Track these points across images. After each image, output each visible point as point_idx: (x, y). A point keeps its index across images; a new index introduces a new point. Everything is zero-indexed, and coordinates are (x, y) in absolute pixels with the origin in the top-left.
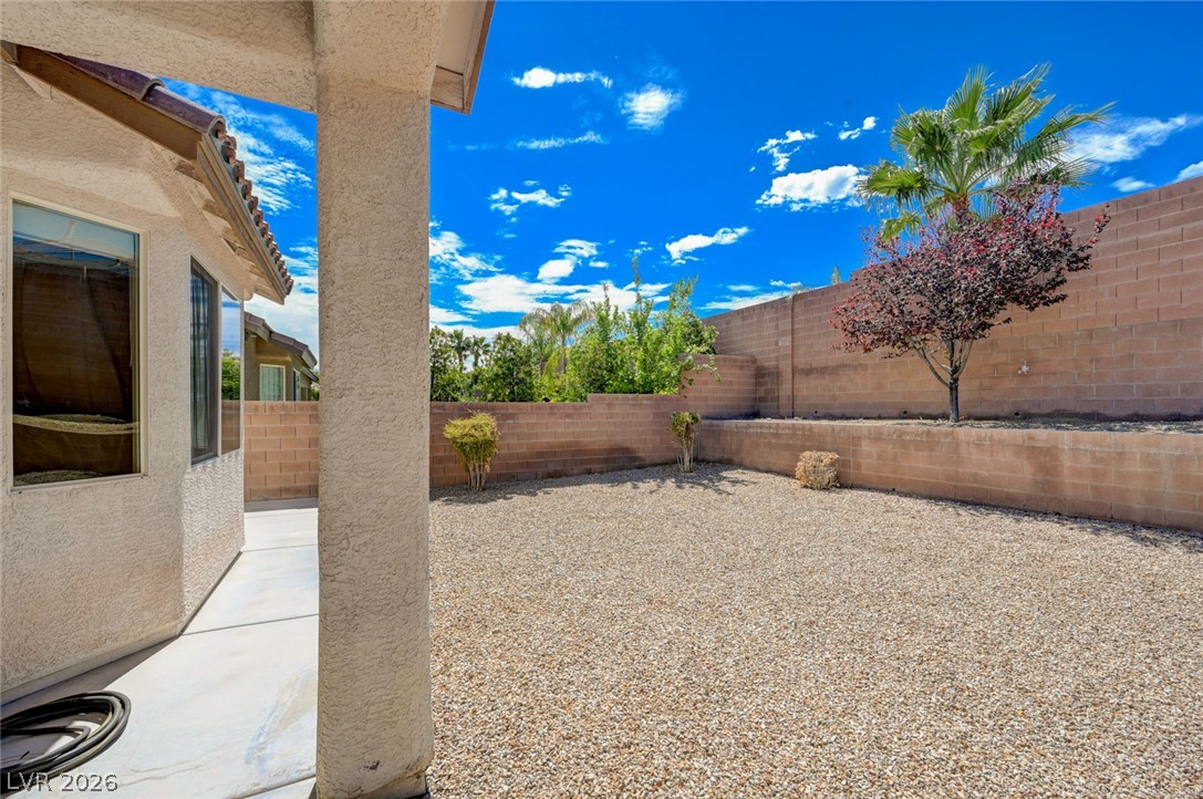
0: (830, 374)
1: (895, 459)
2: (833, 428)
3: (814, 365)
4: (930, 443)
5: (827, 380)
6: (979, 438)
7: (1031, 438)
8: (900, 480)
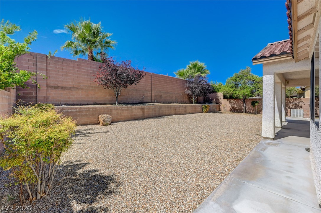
0: (67, 90)
1: (121, 114)
2: (104, 107)
3: (59, 85)
4: (127, 109)
5: (66, 92)
6: (135, 108)
7: (142, 107)
8: (122, 118)
